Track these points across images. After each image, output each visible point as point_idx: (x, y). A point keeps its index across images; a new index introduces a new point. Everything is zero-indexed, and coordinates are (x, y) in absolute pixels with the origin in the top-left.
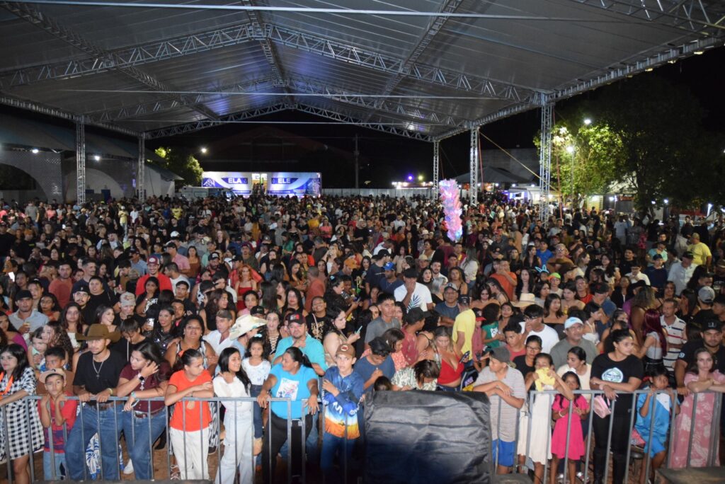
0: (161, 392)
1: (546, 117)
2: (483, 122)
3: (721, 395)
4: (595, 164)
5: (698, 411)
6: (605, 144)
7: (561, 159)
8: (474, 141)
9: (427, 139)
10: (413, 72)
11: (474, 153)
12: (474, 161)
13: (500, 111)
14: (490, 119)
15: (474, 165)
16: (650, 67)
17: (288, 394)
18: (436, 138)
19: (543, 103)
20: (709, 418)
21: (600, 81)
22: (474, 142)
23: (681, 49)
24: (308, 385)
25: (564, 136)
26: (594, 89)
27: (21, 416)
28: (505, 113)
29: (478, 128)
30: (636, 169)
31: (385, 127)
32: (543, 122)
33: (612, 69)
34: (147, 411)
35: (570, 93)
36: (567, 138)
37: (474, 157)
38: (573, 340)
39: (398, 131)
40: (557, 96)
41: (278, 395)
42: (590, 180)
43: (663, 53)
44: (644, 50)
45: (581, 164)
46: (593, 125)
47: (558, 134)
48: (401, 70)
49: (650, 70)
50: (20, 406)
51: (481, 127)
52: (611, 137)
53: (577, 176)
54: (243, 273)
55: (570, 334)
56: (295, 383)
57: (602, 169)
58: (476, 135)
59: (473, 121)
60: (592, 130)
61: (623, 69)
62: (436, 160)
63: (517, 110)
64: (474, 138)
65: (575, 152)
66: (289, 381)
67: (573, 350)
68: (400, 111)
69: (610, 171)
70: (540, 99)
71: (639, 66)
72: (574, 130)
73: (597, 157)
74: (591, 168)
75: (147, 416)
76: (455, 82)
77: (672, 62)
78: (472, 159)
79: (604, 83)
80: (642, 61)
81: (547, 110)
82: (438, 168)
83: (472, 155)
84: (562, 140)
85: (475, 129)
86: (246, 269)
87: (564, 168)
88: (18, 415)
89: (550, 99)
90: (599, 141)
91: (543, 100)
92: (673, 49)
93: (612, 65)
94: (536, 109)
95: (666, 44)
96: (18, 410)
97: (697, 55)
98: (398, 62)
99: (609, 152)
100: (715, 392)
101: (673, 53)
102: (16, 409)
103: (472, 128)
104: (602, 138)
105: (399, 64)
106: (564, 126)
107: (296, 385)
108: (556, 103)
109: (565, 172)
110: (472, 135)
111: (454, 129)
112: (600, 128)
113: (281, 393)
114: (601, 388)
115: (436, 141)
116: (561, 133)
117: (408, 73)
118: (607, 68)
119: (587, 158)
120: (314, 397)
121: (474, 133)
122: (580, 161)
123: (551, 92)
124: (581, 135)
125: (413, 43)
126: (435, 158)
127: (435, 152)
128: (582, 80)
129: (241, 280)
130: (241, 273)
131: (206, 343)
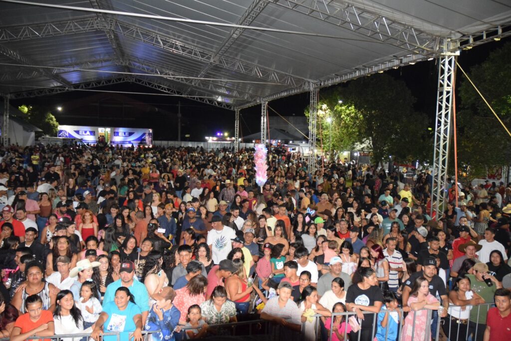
1: (313, 99)
2: (271, 99)
3: (431, 311)
4: (345, 131)
5: (417, 322)
6: (352, 118)
7: (323, 126)
8: (264, 111)
9: (230, 108)
10: (221, 62)
11: (264, 120)
12: (264, 126)
13: (282, 92)
14: (275, 97)
15: (264, 129)
16: (382, 70)
17: (117, 327)
18: (237, 108)
19: (312, 89)
20: (424, 327)
21: (349, 77)
22: (264, 112)
23: (401, 60)
24: (134, 319)
25: (325, 110)
26: (345, 82)
28: (286, 94)
29: (267, 103)
30: (371, 135)
31: (200, 99)
32: (311, 101)
33: (357, 69)
35: (330, 83)
36: (327, 112)
37: (264, 123)
38: (335, 273)
39: (209, 100)
40: (320, 85)
41: (109, 328)
42: (342, 141)
43: (390, 61)
44: (378, 58)
45: (336, 130)
46: (344, 104)
47: (321, 109)
48: (212, 61)
49: (382, 72)
51: (269, 102)
52: (356, 113)
53: (333, 138)
54: (86, 217)
55: (333, 268)
56: (124, 317)
57: (350, 135)
58: (265, 107)
59: (264, 98)
60: (343, 108)
61: (364, 70)
62: (237, 124)
63: (293, 92)
64: (264, 109)
65: (332, 122)
66: (118, 315)
67: (335, 280)
68: (211, 88)
69: (355, 136)
70: (310, 86)
71: (375, 69)
72: (331, 106)
73: (347, 126)
74: (343, 133)
76: (251, 70)
77: (395, 68)
78: (262, 124)
79: (352, 78)
80: (376, 65)
81: (314, 94)
82: (238, 129)
83: (262, 121)
84: (324, 113)
85: (265, 103)
86: (87, 214)
87: (325, 132)
89: (316, 86)
90: (348, 115)
91: (311, 86)
92: (396, 59)
93: (357, 67)
94: (306, 92)
95: (392, 55)
97: (411, 65)
98: (210, 54)
99: (355, 123)
100: (428, 309)
101: (397, 62)
103: (263, 102)
104: (350, 114)
105: (211, 56)
106: (325, 103)
107: (124, 319)
108: (321, 89)
109: (326, 135)
110: (263, 107)
111: (250, 102)
112: (348, 107)
113: (111, 326)
114: (354, 310)
115: (237, 110)
116: (323, 108)
117: (217, 63)
118: (354, 68)
119: (340, 126)
120: (139, 330)
121: (264, 106)
122: (335, 128)
123: (317, 82)
124: (336, 110)
125: (221, 42)
126: (236, 122)
127: (236, 118)
128: (338, 75)
129: (84, 222)
130: (84, 217)
131: (49, 284)
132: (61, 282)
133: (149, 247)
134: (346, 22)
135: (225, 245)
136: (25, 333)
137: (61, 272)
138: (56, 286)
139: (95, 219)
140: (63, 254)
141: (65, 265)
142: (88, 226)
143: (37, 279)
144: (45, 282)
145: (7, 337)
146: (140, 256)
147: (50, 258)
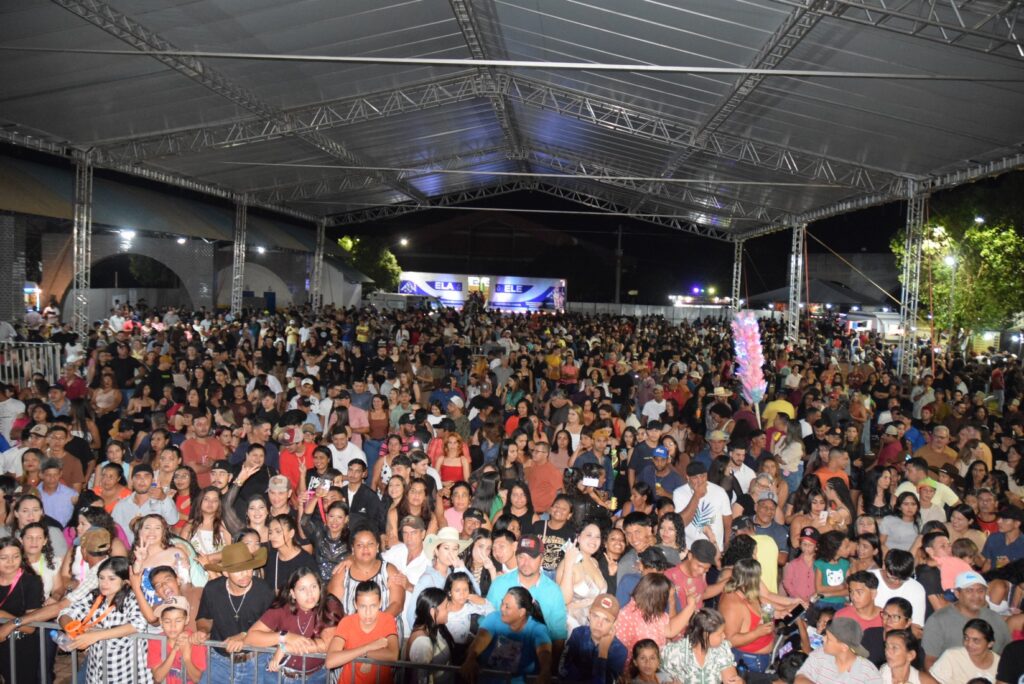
0: (322, 645)
1: (915, 216)
2: (814, 217)
4: (990, 285)
6: (1008, 256)
7: (933, 275)
8: (798, 243)
9: (725, 237)
10: (710, 145)
11: (797, 262)
12: (796, 274)
13: (840, 202)
14: (823, 213)
15: (796, 280)
17: (506, 661)
18: (739, 237)
19: (911, 194)
21: (1006, 164)
22: (797, 246)
25: (940, 240)
26: (996, 176)
27: (123, 662)
28: (849, 206)
29: (805, 225)
31: (663, 220)
32: (910, 222)
34: (301, 669)
35: (955, 180)
36: (945, 243)
37: (796, 268)
38: (968, 608)
39: (682, 224)
40: (933, 184)
41: (490, 661)
42: (980, 308)
45: (965, 283)
46: (989, 225)
47: (931, 237)
48: (692, 143)
50: (122, 647)
51: (809, 224)
52: (1018, 246)
53: (959, 302)
54: (450, 446)
55: (964, 597)
56: (518, 645)
57: (1002, 295)
58: (801, 235)
59: (798, 215)
60: (987, 234)
62: (737, 269)
63: (867, 202)
64: (798, 240)
65: (958, 265)
68: (687, 197)
69: (1015, 298)
70: (907, 188)
72: (956, 231)
73: (993, 276)
74: (983, 290)
75: (300, 676)
76: (775, 160)
78: (793, 271)
79: (1013, 167)
81: (916, 205)
82: (739, 281)
83: (793, 264)
84: (937, 245)
85: (800, 228)
86: (453, 440)
87: (939, 288)
88: (119, 661)
89: (922, 188)
90: (998, 250)
91: (911, 189)
94: (899, 202)
96: (119, 653)
98: (688, 131)
99: (1015, 268)
102: (116, 651)
103: (795, 225)
104: (1003, 247)
105: (690, 133)
106: (941, 225)
107: (518, 649)
108: (932, 195)
109: (940, 295)
110: (795, 236)
111: (767, 225)
112: (999, 232)
113: (495, 659)
115: (739, 241)
116: (935, 235)
117: (703, 147)
118: (1020, 145)
119: (976, 274)
121: (798, 233)
122: (964, 278)
123: (924, 178)
124: (968, 240)
125: (713, 105)
126: (735, 266)
127: (736, 257)
128: (977, 162)
129: (446, 455)
130: (446, 445)
131: (388, 564)
132: (408, 564)
133: (565, 512)
134: (1008, 42)
135: (712, 522)
136: (351, 649)
137: (408, 545)
138: (399, 568)
139: (466, 450)
140: (415, 512)
141: (416, 532)
142: (453, 462)
143: (369, 554)
144: (382, 560)
145: (322, 652)
146: (548, 527)
147: (393, 517)
